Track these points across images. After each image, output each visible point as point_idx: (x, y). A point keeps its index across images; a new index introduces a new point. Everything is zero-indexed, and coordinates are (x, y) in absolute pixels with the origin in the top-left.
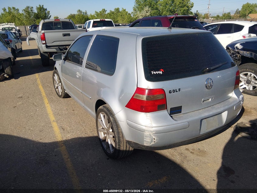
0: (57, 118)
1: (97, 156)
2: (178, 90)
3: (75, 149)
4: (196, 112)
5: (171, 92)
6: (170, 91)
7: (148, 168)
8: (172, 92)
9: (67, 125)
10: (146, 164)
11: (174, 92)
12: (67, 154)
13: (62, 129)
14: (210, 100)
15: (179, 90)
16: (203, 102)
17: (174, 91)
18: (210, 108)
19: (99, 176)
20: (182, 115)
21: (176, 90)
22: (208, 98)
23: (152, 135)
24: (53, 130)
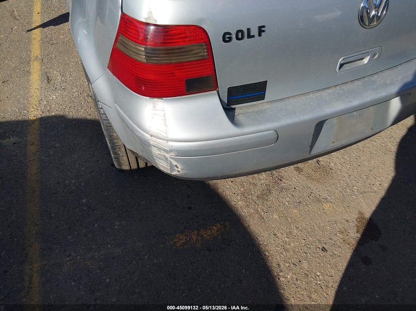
0: (45, 50)
1: (94, 156)
2: (255, 32)
3: (56, 132)
4: (311, 95)
5: (230, 39)
6: (225, 34)
7: (189, 197)
8: (234, 36)
9: (58, 70)
10: (189, 187)
11: (242, 38)
12: (37, 143)
13: (46, 81)
14: (366, 61)
15: (261, 30)
16: (340, 68)
17: (240, 35)
18: (360, 83)
19: (83, 204)
20: (266, 106)
21: (249, 30)
22: (360, 57)
23: (169, 159)
24: (28, 81)
